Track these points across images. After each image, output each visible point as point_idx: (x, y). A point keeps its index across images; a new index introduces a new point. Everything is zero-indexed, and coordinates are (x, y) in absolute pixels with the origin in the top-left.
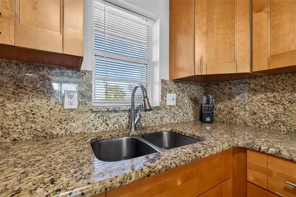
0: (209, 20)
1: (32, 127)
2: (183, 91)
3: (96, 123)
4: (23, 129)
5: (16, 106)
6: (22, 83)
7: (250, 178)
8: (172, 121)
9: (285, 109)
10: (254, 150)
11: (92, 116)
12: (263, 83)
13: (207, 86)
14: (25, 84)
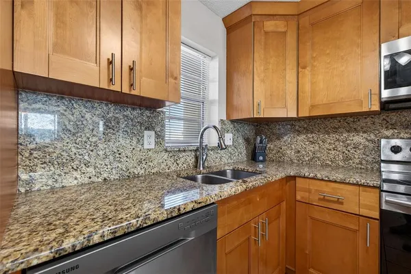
0: (266, 69)
1: (118, 167)
2: (238, 131)
3: (169, 163)
4: (112, 169)
5: (106, 146)
6: (111, 123)
7: (298, 198)
8: (230, 161)
9: (320, 147)
10: (301, 177)
11: (166, 156)
12: (305, 126)
13: (257, 126)
14: (113, 124)
